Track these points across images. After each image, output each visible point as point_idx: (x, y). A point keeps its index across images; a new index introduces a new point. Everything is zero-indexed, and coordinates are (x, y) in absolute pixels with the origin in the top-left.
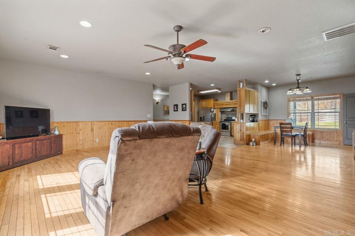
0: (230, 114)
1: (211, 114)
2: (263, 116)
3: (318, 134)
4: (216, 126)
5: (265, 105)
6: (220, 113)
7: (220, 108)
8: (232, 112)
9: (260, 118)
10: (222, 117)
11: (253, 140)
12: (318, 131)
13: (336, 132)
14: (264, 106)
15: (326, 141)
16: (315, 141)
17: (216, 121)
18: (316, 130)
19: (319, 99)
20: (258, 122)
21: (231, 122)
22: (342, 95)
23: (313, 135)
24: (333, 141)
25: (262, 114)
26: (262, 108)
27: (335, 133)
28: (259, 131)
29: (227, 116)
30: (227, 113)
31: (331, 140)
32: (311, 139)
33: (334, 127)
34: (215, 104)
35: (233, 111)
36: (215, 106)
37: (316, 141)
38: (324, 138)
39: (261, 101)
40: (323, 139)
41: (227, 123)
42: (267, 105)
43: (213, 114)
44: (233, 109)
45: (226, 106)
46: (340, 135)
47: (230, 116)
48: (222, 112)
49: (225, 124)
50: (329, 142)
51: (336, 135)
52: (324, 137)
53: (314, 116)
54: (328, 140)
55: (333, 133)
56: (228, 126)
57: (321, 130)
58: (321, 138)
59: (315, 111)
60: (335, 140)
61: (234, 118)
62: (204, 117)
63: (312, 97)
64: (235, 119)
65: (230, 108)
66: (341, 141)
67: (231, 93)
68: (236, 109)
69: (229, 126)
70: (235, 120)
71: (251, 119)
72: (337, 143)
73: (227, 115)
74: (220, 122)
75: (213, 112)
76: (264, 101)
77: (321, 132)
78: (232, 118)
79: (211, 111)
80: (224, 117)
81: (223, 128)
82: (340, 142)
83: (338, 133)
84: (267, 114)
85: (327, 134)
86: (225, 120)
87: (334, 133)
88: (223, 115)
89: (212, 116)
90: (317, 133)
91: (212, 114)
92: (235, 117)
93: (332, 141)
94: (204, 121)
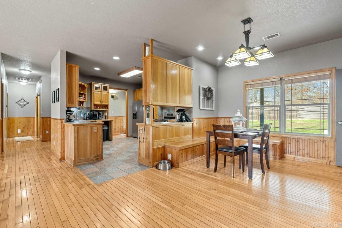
2: (203, 111)
3: (290, 144)
5: (208, 93)
6: (158, 108)
9: (195, 114)
10: (162, 113)
11: (169, 157)
12: (291, 138)
13: (323, 142)
14: (205, 95)
15: (304, 156)
16: (285, 155)
18: (287, 136)
19: (292, 82)
20: (191, 121)
22: (334, 71)
23: (282, 144)
24: (316, 157)
25: (201, 108)
26: (201, 97)
27: (321, 143)
28: (193, 137)
29: (167, 113)
31: (313, 156)
32: (278, 154)
33: (318, 132)
37: (287, 155)
38: (301, 151)
39: (199, 87)
40: (299, 153)
42: (211, 94)
46: (330, 147)
47: (171, 112)
50: (311, 159)
51: (323, 147)
52: (301, 148)
53: (285, 111)
54: (307, 154)
55: (317, 143)
57: (296, 137)
58: (296, 151)
59: (286, 103)
60: (321, 156)
62: (137, 113)
63: (281, 79)
66: (332, 158)
71: (179, 116)
72: (325, 161)
76: (205, 87)
77: (296, 139)
80: (165, 113)
82: (330, 159)
83: (327, 144)
84: (214, 109)
85: (306, 144)
86: (165, 117)
87: (319, 144)
90: (289, 142)
93: (314, 158)
94: (137, 118)
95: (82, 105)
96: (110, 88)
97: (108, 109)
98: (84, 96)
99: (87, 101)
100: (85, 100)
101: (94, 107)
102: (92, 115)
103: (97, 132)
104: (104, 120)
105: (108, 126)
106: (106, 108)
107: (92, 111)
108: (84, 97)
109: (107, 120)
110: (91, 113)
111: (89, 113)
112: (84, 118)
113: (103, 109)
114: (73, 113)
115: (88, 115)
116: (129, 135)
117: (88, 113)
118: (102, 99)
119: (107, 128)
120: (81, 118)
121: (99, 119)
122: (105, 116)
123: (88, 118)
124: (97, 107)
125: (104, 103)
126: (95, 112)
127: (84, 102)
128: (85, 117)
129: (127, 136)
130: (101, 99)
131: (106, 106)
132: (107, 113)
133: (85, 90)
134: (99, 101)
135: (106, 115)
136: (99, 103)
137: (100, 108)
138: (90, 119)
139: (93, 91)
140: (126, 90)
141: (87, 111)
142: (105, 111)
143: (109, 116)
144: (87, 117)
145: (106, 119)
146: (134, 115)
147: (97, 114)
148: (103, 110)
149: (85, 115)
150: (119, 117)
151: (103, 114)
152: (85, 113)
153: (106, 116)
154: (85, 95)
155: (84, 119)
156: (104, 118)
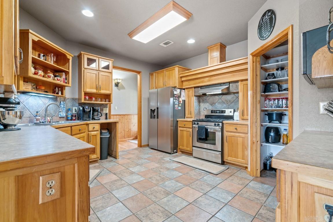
0: (220, 101)
1: (174, 102)
4: (185, 133)
6: (194, 100)
7: (195, 87)
8: (224, 97)
10: (199, 109)
17: (186, 119)
21: (223, 124)
29: (211, 108)
30: (211, 99)
34: (183, 79)
35: (227, 92)
36: (184, 83)
41: (211, 127)
43: (179, 102)
44: (228, 88)
45: (209, 81)
47: (219, 107)
48: (201, 98)
49: (206, 130)
56: (214, 133)
61: (228, 112)
62: (158, 108)
64: (231, 114)
65: (220, 84)
67: (223, 47)
68: (237, 87)
69: (218, 135)
70: (231, 118)
73: (212, 104)
74: (194, 122)
75: (179, 97)
78: (224, 112)
79: (173, 95)
80: (206, 108)
81: (200, 140)
86: (207, 116)
88: (202, 104)
89: (176, 106)
91: (177, 103)
92: (232, 110)
94: (158, 118)
95: (62, 94)
96: (114, 67)
97: (110, 101)
98: (66, 76)
99: (70, 85)
100: (66, 83)
101: (85, 99)
102: (81, 112)
103: (58, 196)
104: (103, 120)
105: (110, 132)
106: (107, 100)
107: (81, 104)
108: (64, 77)
109: (108, 121)
110: (80, 108)
111: (76, 108)
112: (67, 116)
113: (101, 101)
114: (18, 106)
115: (74, 112)
116: (142, 144)
117: (74, 108)
118: (100, 84)
119: (108, 136)
120: (60, 117)
121: (94, 119)
122: (104, 114)
123: (74, 118)
124: (91, 98)
125: (103, 92)
126: (87, 107)
127: (65, 86)
128: (70, 116)
129: (140, 146)
130: (97, 83)
131: (108, 97)
132: (108, 109)
133: (68, 64)
134: (94, 86)
135: (107, 112)
136: (94, 91)
137: (96, 100)
138: (78, 120)
139: (83, 69)
140: (139, 73)
141: (73, 106)
142: (105, 106)
143: (112, 113)
144: (72, 116)
145: (106, 118)
146: (153, 111)
147: (90, 111)
148: (103, 104)
149: (70, 113)
150: (126, 115)
151: (102, 110)
152: (68, 108)
153: (106, 114)
154: (67, 73)
155: (67, 120)
156: (104, 116)
